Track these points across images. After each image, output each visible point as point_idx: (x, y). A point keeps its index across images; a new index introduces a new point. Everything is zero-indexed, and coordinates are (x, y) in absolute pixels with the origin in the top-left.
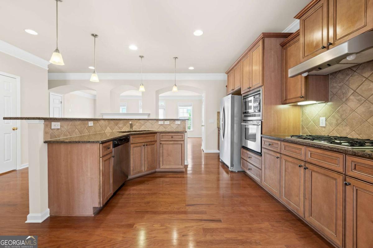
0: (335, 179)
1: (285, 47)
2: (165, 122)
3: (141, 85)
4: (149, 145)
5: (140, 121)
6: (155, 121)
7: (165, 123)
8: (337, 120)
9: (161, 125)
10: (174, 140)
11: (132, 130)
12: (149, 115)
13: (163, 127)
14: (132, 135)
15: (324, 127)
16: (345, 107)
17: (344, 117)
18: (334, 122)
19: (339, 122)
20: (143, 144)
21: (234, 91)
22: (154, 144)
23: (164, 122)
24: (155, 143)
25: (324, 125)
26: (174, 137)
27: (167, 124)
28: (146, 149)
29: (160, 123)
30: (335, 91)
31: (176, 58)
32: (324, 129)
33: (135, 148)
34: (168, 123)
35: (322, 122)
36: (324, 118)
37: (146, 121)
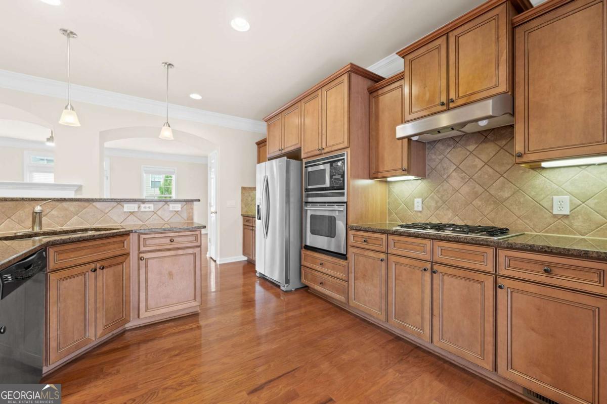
0: (481, 282)
1: (375, 94)
2: (143, 206)
3: (66, 108)
4: (110, 266)
5: (65, 204)
6: (115, 204)
7: (142, 209)
8: (437, 202)
9: (132, 213)
10: (176, 246)
11: (41, 228)
12: (79, 188)
13: (135, 219)
14: (53, 244)
15: (420, 212)
16: (446, 185)
17: (444, 198)
18: (433, 204)
19: (439, 204)
20: (93, 266)
21: (283, 151)
22: (122, 263)
23: (139, 207)
24: (126, 259)
25: (420, 209)
26: (175, 239)
27: (147, 210)
28: (100, 278)
29: (128, 207)
30: (433, 164)
31: (170, 64)
32: (419, 214)
33: (66, 283)
34: (149, 207)
35: (418, 204)
36: (420, 200)
37: (86, 204)
